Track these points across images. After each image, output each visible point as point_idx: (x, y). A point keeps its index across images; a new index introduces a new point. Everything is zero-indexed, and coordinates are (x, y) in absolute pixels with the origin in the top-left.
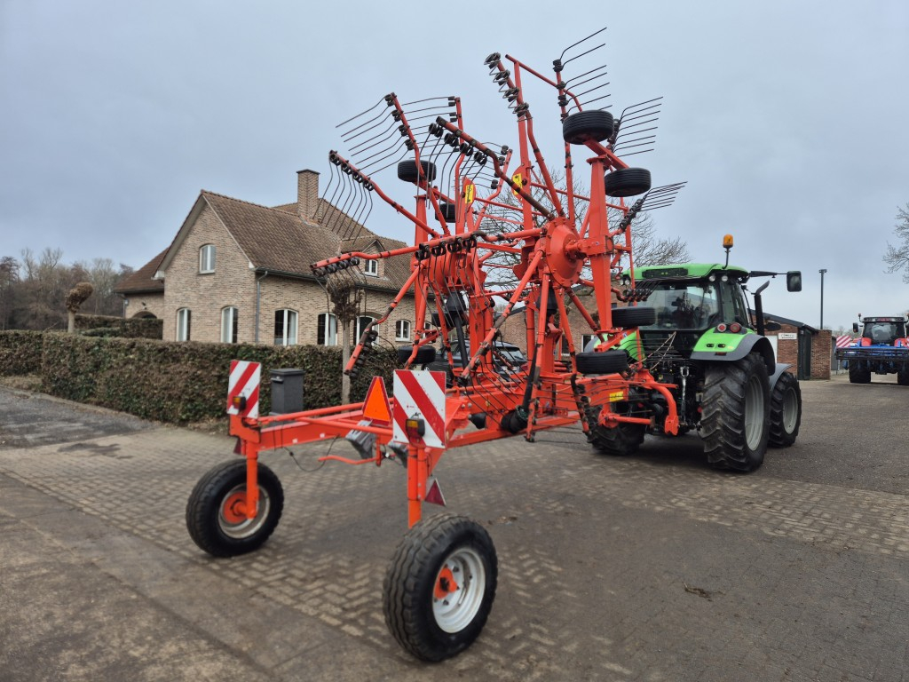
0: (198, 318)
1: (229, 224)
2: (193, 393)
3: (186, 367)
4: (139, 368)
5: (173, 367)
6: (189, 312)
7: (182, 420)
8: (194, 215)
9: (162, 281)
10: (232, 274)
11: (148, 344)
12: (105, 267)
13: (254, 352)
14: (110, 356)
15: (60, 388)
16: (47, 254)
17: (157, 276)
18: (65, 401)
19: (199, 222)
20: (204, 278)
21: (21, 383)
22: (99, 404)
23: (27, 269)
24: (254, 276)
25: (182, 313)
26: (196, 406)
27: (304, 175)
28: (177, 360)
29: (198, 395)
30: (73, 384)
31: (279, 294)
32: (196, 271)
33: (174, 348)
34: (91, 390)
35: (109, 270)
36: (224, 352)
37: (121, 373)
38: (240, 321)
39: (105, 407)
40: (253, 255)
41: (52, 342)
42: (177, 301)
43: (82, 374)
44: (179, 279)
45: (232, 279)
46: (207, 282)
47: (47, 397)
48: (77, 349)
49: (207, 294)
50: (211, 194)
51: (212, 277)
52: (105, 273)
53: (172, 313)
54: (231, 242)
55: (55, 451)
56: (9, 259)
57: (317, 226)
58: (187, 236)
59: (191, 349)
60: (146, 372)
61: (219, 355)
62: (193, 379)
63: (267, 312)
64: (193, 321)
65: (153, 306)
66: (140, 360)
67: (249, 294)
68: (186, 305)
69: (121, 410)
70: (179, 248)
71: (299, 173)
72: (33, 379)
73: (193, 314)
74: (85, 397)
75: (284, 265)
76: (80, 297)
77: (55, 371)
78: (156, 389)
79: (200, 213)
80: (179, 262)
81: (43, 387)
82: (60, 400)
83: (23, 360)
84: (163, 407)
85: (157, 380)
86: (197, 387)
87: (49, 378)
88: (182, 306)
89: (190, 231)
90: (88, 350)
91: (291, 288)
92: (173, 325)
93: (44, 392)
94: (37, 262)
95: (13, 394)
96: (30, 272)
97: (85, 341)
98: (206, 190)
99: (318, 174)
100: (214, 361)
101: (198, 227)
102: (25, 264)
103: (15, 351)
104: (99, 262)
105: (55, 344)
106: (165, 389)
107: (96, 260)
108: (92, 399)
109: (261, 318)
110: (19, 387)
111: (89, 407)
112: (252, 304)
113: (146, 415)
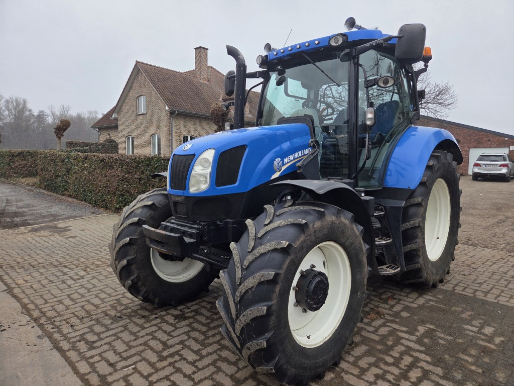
0: (138, 142)
1: (153, 82)
2: (123, 190)
3: (117, 172)
4: (90, 173)
5: (110, 172)
6: (132, 138)
7: (117, 208)
8: (132, 78)
9: (117, 119)
10: (156, 114)
11: (94, 156)
12: (94, 115)
13: (162, 162)
14: (74, 165)
15: (49, 186)
16: (62, 108)
17: (113, 116)
18: (52, 193)
19: (136, 81)
20: (140, 117)
21: (29, 182)
22: (70, 196)
23: (53, 117)
24: (169, 114)
25: (129, 138)
26: (126, 198)
27: (198, 50)
28: (111, 167)
29: (126, 191)
30: (56, 183)
31: (185, 126)
32: (135, 113)
33: (109, 159)
34: (66, 187)
35: (96, 117)
36: (142, 162)
37: (80, 176)
38: (161, 143)
39: (73, 198)
40: (168, 101)
41: (43, 156)
42: (125, 132)
43: (60, 177)
44: (126, 118)
45: (156, 117)
46: (142, 119)
47: (42, 191)
48: (57, 160)
49: (142, 127)
50: (142, 63)
51: (145, 116)
52: (94, 119)
53: (123, 139)
54: (155, 93)
55: (26, 231)
56: (42, 112)
57: (207, 83)
58: (129, 91)
59: (120, 160)
60: (94, 175)
61: (139, 164)
62: (123, 180)
63: (178, 138)
64: (135, 143)
65: (113, 135)
66: (90, 167)
67: (166, 126)
68: (130, 134)
69: (82, 200)
70: (125, 98)
71: (195, 49)
72: (35, 180)
73: (134, 139)
74: (62, 192)
75: (188, 108)
76: (62, 128)
77: (46, 175)
78: (100, 187)
79: (136, 77)
80: (125, 108)
81: (40, 185)
82: (50, 193)
83: (33, 167)
84: (105, 200)
85: (101, 181)
86: (125, 186)
87: (43, 179)
88: (129, 134)
89: (131, 88)
90: (63, 161)
91: (192, 122)
92: (124, 146)
93: (41, 188)
94: (58, 113)
95: (25, 189)
96: (54, 119)
97: (60, 155)
98: (139, 60)
99: (207, 49)
100: (136, 168)
101: (136, 85)
102: (51, 115)
103: (28, 163)
104: (91, 112)
105: (44, 157)
106: (106, 187)
107: (89, 112)
108: (66, 192)
109: (174, 141)
110: (28, 185)
111: (64, 198)
112: (168, 132)
113: (95, 204)
